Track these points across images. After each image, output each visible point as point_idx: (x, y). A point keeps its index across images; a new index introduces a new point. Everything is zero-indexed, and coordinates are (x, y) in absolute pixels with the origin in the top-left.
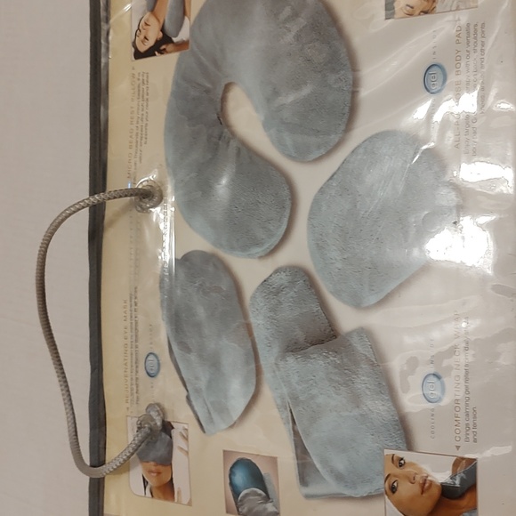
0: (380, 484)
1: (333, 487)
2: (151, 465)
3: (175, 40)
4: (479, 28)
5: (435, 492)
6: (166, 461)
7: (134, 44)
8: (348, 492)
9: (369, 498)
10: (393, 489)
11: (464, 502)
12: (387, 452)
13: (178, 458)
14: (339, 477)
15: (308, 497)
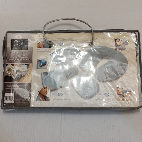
0: (45, 86)
1: (43, 78)
2: (43, 44)
3: (117, 48)
4: (114, 101)
5: (45, 95)
6: (44, 47)
7: (117, 39)
8: (43, 81)
9: (43, 84)
10: (44, 88)
11: (44, 99)
12: (50, 87)
13: (45, 49)
14: (45, 79)
15: (41, 74)
